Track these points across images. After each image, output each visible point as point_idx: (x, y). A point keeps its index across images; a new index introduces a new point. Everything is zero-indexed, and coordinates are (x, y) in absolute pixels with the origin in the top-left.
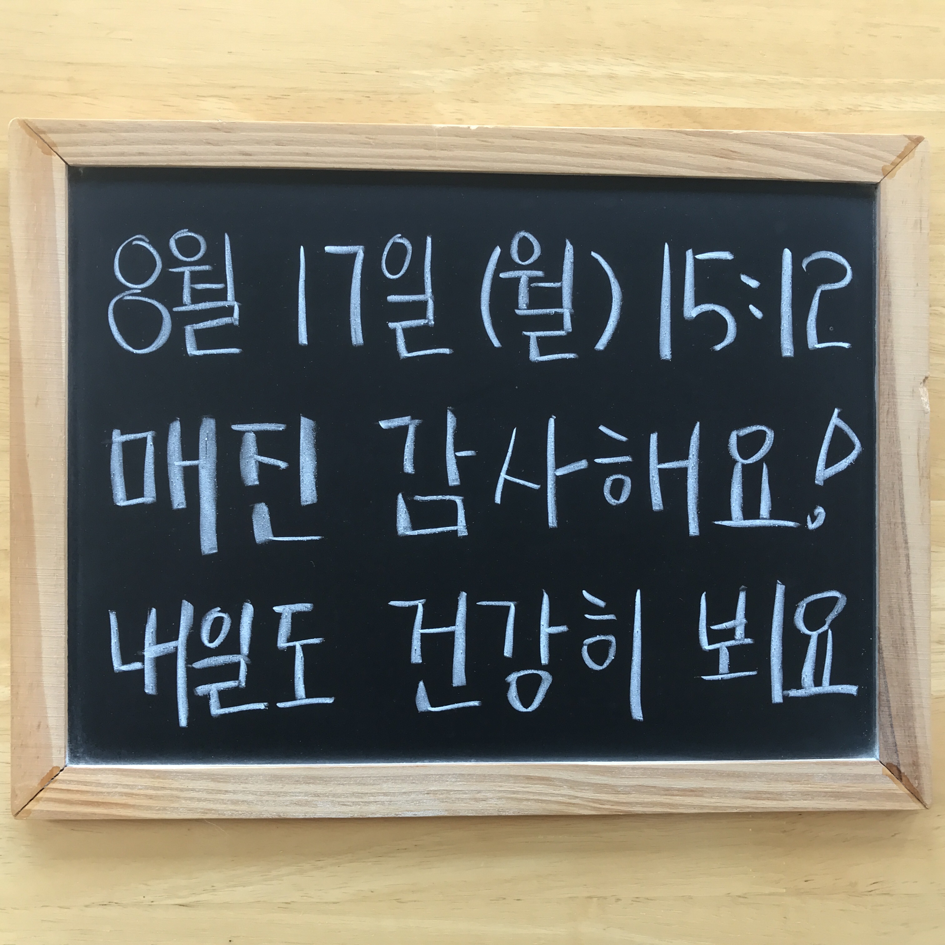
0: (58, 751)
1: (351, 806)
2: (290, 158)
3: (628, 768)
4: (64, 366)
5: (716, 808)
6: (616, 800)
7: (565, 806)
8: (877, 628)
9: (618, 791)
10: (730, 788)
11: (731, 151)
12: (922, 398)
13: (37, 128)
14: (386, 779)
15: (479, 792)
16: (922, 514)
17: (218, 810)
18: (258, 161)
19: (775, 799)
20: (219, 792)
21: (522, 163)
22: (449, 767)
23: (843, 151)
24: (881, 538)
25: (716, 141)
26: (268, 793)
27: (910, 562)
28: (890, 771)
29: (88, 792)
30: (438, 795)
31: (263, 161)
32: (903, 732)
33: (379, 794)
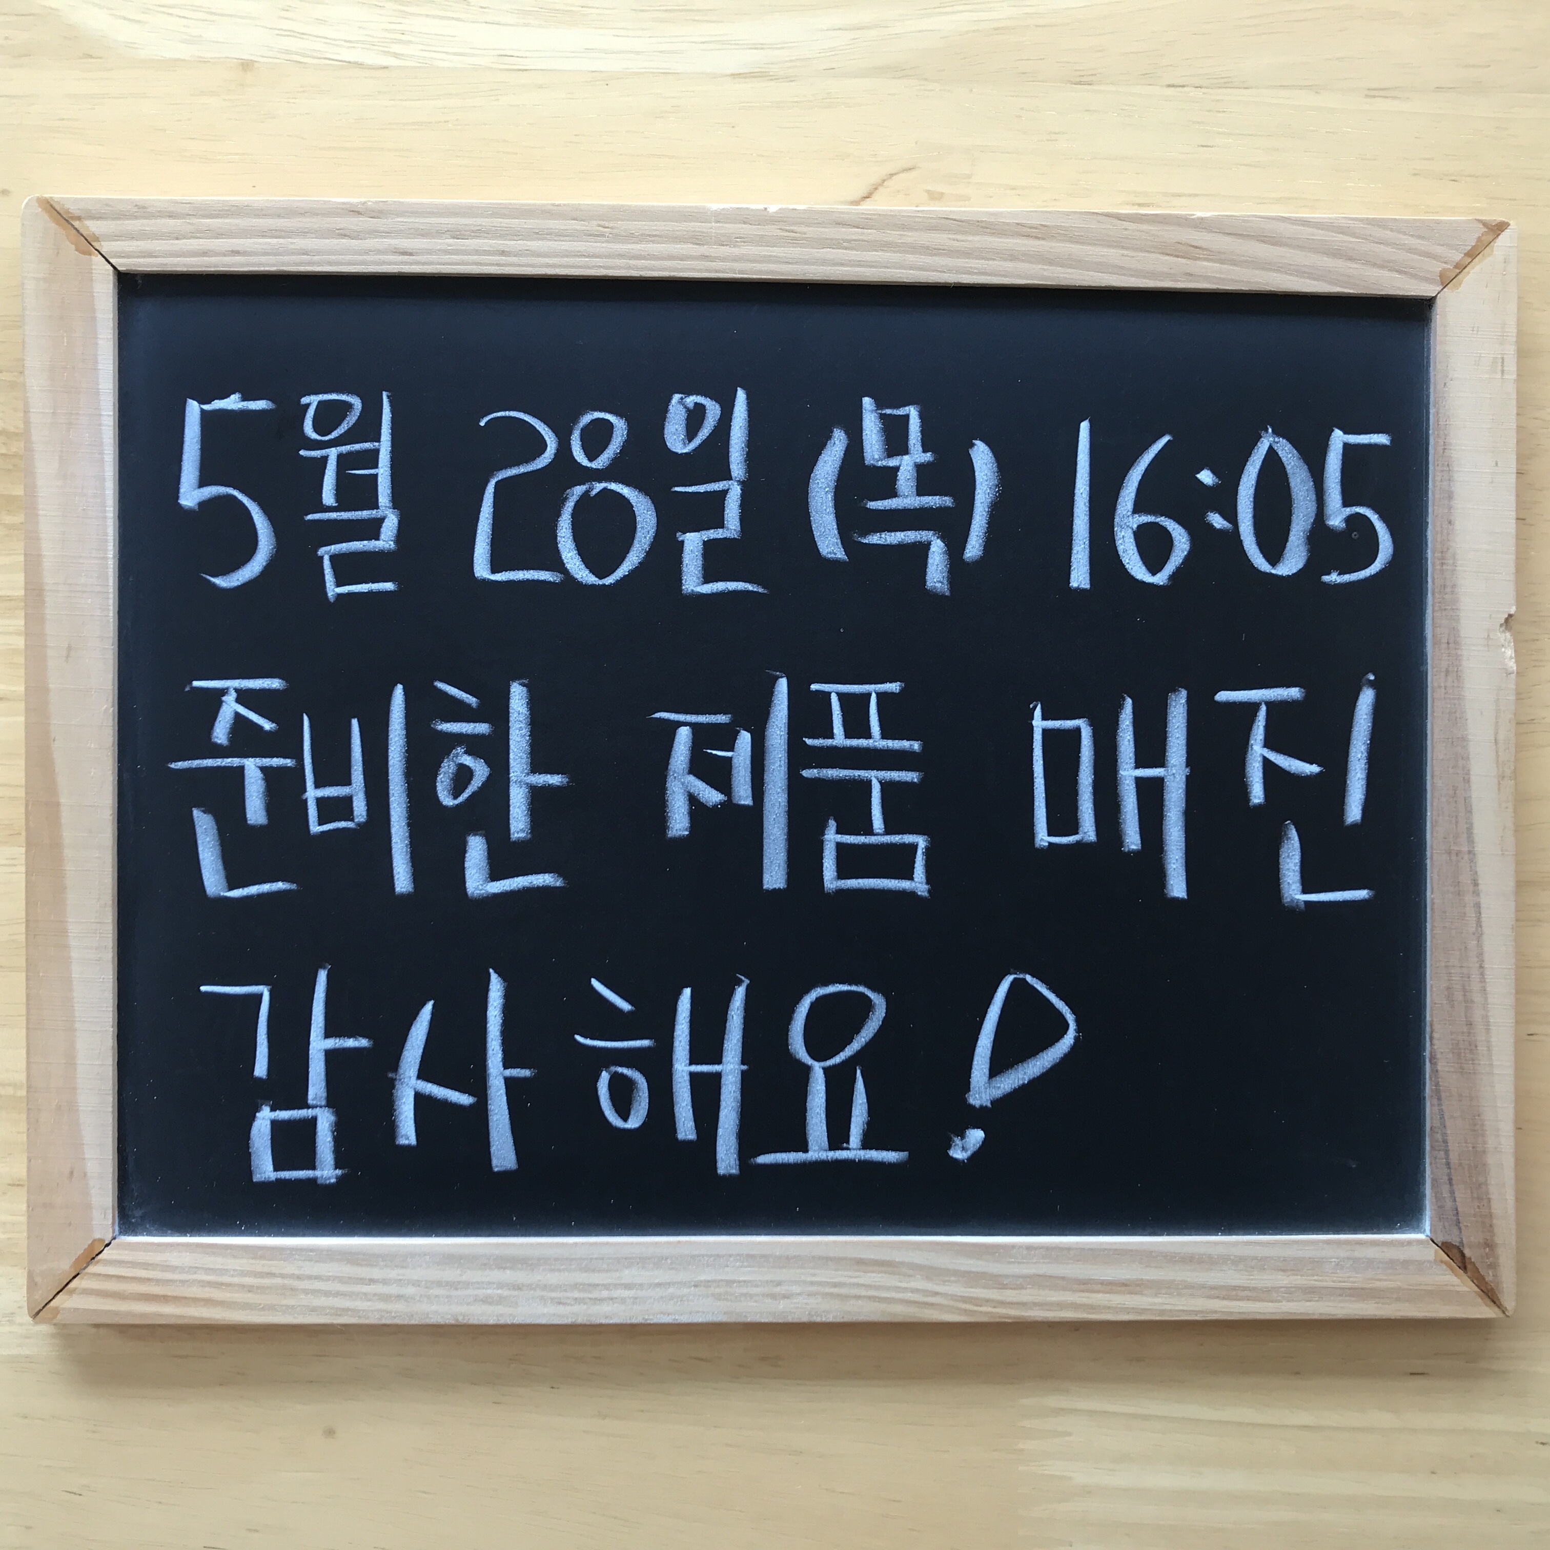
0: (101, 1214)
1: (572, 1305)
2: (476, 258)
3: (1020, 1247)
4: (111, 596)
5: (1163, 1312)
6: (1001, 1298)
7: (918, 1307)
8: (1428, 1024)
9: (1003, 1284)
10: (1186, 1281)
11: (1193, 246)
12: (1503, 650)
13: (68, 212)
14: (630, 1262)
15: (779, 1284)
16: (1502, 837)
17: (359, 1311)
18: (424, 264)
20: (361, 1281)
21: (851, 266)
22: (730, 1243)
23: (1377, 245)
24: (1435, 876)
25: (1167, 230)
26: (439, 1284)
27: (1483, 916)
28: (1448, 1256)
29: (149, 1280)
30: (712, 1288)
31: (431, 263)
32: (1469, 1192)
33: (616, 1286)
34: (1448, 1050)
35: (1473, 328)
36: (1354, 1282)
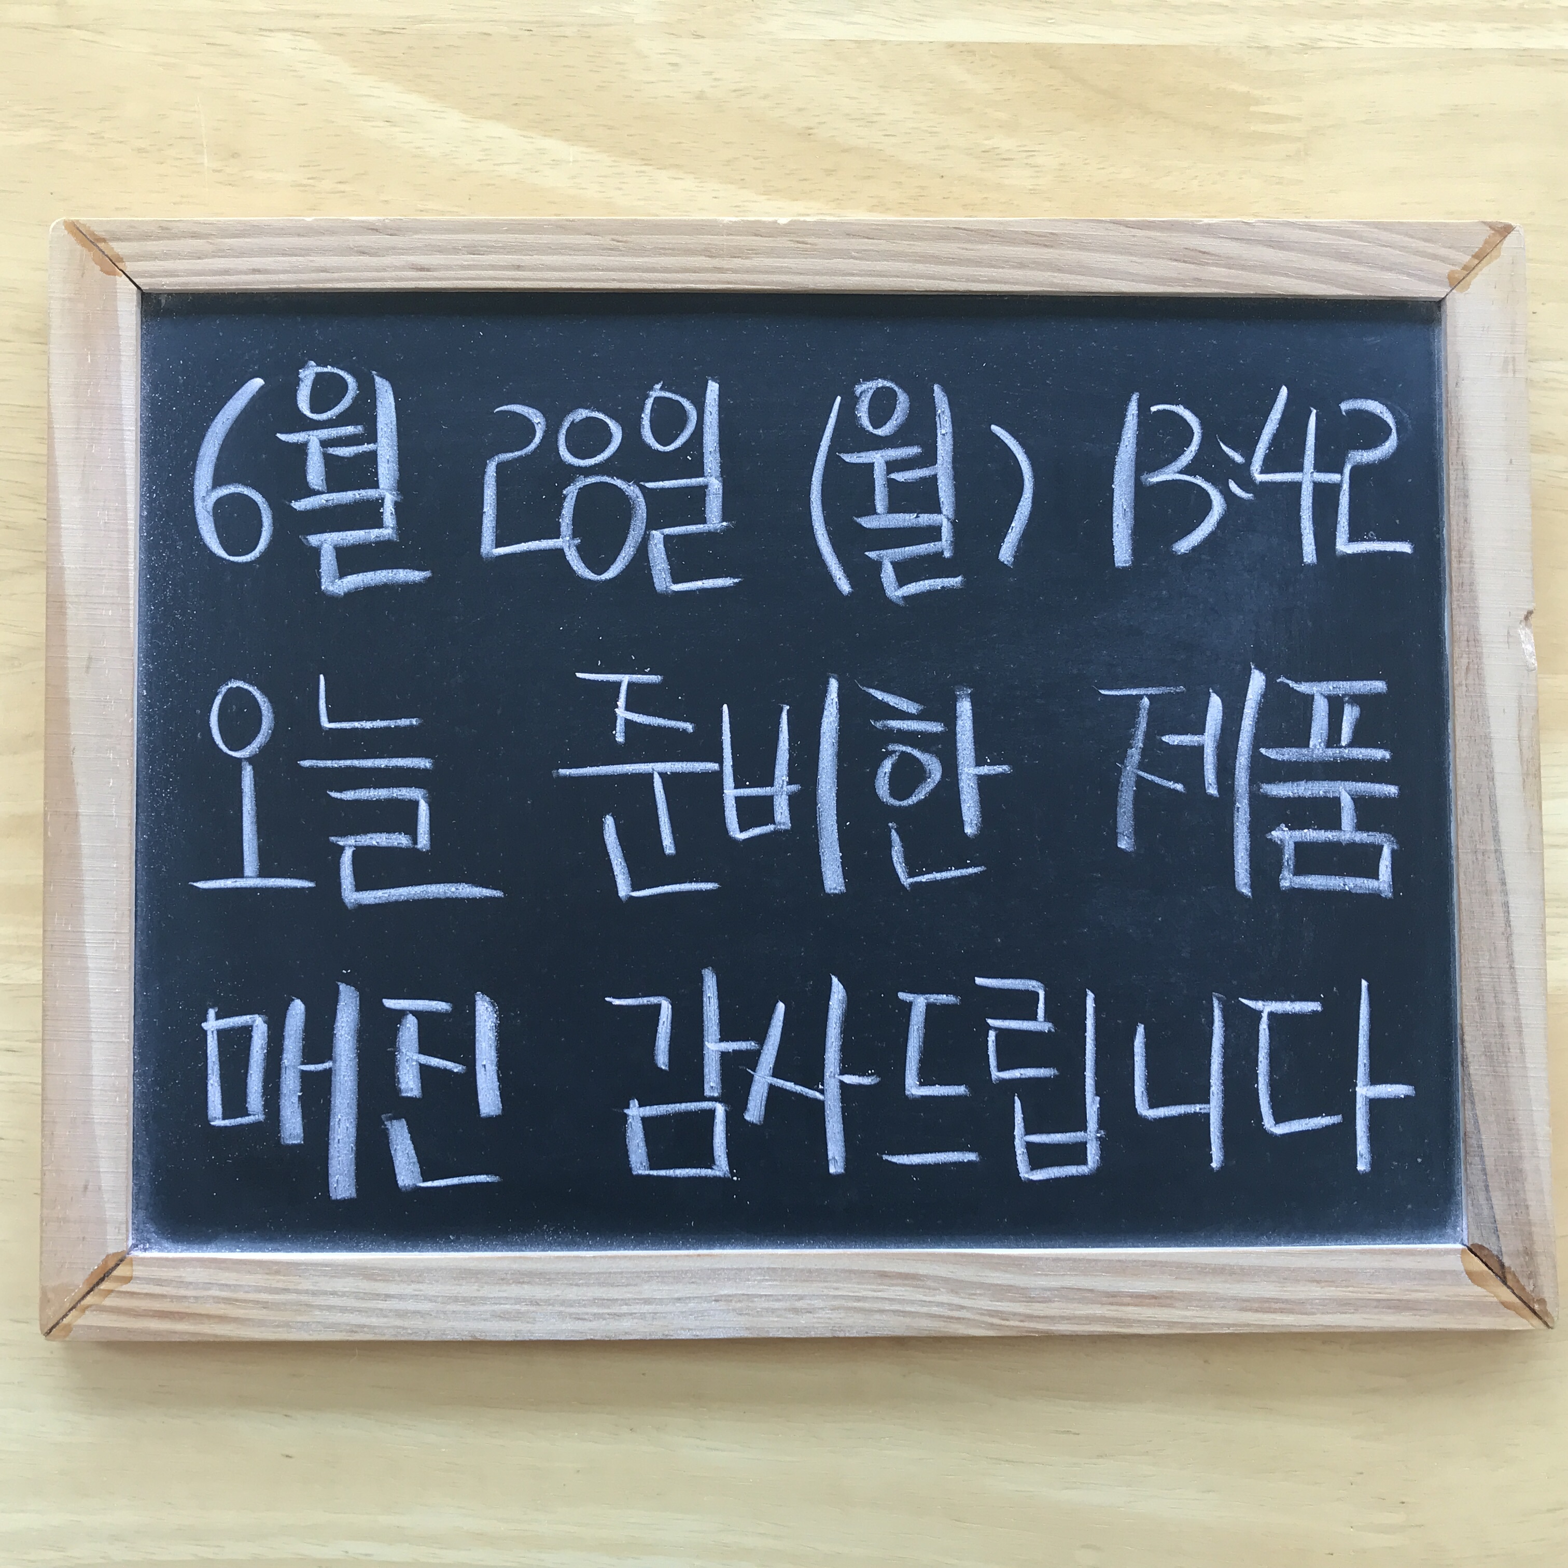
0: (115, 1228)
1: (590, 1321)
2: (491, 273)
3: (1047, 1259)
4: (132, 607)
5: (1194, 1325)
6: (1028, 1312)
7: (944, 1321)
8: (1459, 1027)
9: (1030, 1297)
10: (1218, 1293)
11: (1200, 252)
12: (1523, 646)
13: (93, 234)
14: (650, 1276)
15: (801, 1298)
16: (1528, 835)
17: (375, 1327)
18: (440, 279)
19: (1291, 1312)
20: (377, 1296)
21: (861, 276)
22: (751, 1255)
23: (1384, 248)
24: (1462, 876)
25: (1175, 236)
26: (456, 1299)
27: (1512, 915)
28: (1487, 1265)
29: (163, 1296)
30: (733, 1303)
31: (448, 279)
32: (1506, 1198)
33: (636, 1301)
34: (1479, 1053)
35: (1484, 327)
36: (1390, 1294)
